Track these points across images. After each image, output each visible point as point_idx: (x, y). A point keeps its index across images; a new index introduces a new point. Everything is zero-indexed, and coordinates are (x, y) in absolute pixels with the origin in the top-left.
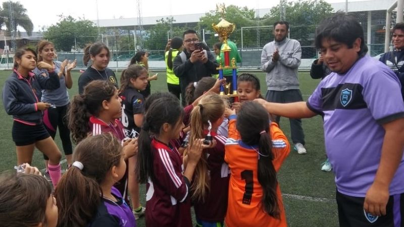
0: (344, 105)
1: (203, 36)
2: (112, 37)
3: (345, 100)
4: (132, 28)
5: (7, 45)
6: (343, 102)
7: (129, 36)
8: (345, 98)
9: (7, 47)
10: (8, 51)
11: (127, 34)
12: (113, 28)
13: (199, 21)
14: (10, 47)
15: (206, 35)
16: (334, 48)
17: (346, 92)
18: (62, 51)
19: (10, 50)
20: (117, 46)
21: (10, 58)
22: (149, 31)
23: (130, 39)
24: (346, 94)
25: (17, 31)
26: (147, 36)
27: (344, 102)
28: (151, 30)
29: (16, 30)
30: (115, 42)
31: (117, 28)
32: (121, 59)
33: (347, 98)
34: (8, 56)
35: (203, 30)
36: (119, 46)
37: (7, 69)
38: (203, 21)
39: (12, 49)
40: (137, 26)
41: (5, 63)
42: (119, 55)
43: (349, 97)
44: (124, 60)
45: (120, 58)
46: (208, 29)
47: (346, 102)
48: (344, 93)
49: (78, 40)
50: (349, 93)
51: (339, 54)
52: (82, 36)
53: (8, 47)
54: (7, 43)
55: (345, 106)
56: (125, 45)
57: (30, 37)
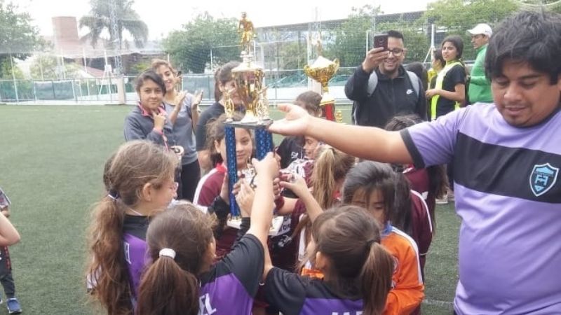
0: (537, 193)
1: (430, 38)
2: (271, 46)
3: (540, 184)
4: (305, 27)
5: (109, 64)
6: (536, 187)
7: (300, 41)
8: (541, 180)
9: (108, 67)
10: (110, 75)
11: (296, 39)
12: (272, 28)
13: (426, 9)
14: (113, 67)
15: (436, 34)
16: (527, 81)
17: (545, 170)
18: (191, 72)
19: (113, 72)
20: (278, 60)
21: (113, 85)
22: (332, 32)
23: (301, 47)
24: (543, 175)
25: (123, 39)
26: (330, 41)
27: (539, 188)
28: (338, 29)
29: (121, 37)
30: (276, 54)
31: (279, 29)
32: (284, 84)
33: (546, 181)
34: (111, 82)
35: (433, 26)
36: (282, 62)
37: (109, 103)
38: (432, 9)
39: (115, 70)
40: (312, 24)
41: (105, 93)
42: (281, 77)
43: (551, 179)
44: (288, 86)
45: (282, 82)
46: (442, 25)
47: (541, 188)
48: (538, 170)
49: (216, 52)
50: (552, 173)
51: (532, 93)
52: (221, 46)
53: (110, 66)
54: (108, 62)
55: (537, 195)
56: (292, 59)
57: (142, 50)
